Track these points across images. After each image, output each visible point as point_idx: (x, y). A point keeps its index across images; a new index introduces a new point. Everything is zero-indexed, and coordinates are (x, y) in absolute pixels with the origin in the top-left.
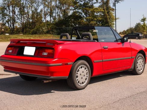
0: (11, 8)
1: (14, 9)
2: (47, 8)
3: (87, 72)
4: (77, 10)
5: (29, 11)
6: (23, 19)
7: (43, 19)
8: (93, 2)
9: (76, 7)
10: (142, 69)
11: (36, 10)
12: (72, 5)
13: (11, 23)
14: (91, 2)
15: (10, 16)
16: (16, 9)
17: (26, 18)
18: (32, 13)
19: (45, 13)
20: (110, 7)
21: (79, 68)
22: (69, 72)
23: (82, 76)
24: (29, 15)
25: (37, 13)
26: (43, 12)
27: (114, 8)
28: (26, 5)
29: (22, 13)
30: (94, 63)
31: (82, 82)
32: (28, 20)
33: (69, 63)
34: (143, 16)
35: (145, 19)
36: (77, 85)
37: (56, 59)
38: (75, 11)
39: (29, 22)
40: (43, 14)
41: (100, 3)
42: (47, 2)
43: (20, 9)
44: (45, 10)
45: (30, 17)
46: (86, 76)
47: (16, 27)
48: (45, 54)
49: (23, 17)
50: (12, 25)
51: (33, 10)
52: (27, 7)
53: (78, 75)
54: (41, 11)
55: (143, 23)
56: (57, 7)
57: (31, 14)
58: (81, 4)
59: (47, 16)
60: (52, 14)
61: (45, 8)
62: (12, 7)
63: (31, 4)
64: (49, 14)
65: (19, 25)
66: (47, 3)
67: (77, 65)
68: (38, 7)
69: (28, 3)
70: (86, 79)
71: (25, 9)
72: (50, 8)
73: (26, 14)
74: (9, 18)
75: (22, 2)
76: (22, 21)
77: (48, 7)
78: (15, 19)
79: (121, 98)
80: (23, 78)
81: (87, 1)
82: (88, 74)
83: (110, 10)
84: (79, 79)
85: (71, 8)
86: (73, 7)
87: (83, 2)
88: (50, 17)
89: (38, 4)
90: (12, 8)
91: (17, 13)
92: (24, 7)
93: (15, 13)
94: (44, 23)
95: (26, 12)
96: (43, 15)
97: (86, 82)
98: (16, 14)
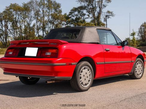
0: (3, 23)
1: (7, 24)
2: (39, 23)
3: (90, 74)
4: (69, 25)
5: (22, 26)
6: (15, 33)
7: (36, 34)
8: (85, 17)
9: (68, 22)
10: (141, 74)
11: (29, 24)
12: (64, 20)
13: (3, 37)
14: (83, 17)
15: (3, 30)
16: (8, 24)
17: (19, 33)
18: (25, 27)
19: (38, 27)
20: (101, 22)
21: (82, 69)
22: (73, 73)
23: (85, 77)
24: (22, 30)
25: (30, 28)
26: (36, 27)
27: (105, 23)
28: (19, 20)
29: (15, 28)
30: (96, 65)
31: (86, 84)
32: (21, 34)
33: (73, 63)
34: (133, 30)
35: (135, 33)
36: (81, 87)
37: (60, 59)
38: (67, 25)
39: (22, 37)
40: (36, 28)
41: (91, 18)
42: (39, 16)
43: (13, 24)
44: (38, 25)
45: (23, 31)
46: (89, 77)
47: (9, 41)
48: (48, 54)
49: (16, 31)
50: (4, 39)
51: (25, 24)
52: (20, 21)
53: (82, 76)
54: (34, 26)
55: (133, 37)
56: (50, 22)
57: (24, 29)
58: (73, 19)
59: (39, 31)
60: (45, 29)
61: (38, 23)
62: (5, 21)
63: (24, 19)
64: (41, 29)
65: (12, 40)
66: (39, 18)
67: (80, 66)
68: (30, 22)
69: (20, 17)
70: (89, 81)
71: (18, 24)
72: (42, 23)
73: (19, 29)
74: (2, 32)
75: (14, 17)
76: (14, 36)
77: (41, 22)
78: (7, 33)
79: (127, 97)
80: (23, 83)
81: (79, 17)
82: (91, 75)
83: (101, 24)
84: (82, 80)
85: (63, 23)
86: (65, 22)
87: (75, 17)
88: (42, 31)
89: (31, 19)
90: (5, 23)
91: (9, 27)
92: (17, 22)
93: (7, 28)
94: (37, 37)
95: (19, 26)
96: (36, 30)
97: (89, 83)
98: (9, 29)
